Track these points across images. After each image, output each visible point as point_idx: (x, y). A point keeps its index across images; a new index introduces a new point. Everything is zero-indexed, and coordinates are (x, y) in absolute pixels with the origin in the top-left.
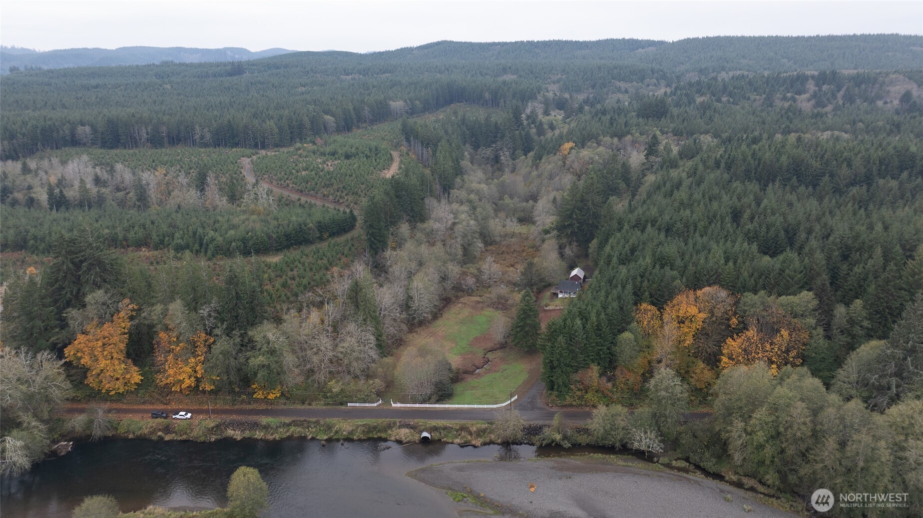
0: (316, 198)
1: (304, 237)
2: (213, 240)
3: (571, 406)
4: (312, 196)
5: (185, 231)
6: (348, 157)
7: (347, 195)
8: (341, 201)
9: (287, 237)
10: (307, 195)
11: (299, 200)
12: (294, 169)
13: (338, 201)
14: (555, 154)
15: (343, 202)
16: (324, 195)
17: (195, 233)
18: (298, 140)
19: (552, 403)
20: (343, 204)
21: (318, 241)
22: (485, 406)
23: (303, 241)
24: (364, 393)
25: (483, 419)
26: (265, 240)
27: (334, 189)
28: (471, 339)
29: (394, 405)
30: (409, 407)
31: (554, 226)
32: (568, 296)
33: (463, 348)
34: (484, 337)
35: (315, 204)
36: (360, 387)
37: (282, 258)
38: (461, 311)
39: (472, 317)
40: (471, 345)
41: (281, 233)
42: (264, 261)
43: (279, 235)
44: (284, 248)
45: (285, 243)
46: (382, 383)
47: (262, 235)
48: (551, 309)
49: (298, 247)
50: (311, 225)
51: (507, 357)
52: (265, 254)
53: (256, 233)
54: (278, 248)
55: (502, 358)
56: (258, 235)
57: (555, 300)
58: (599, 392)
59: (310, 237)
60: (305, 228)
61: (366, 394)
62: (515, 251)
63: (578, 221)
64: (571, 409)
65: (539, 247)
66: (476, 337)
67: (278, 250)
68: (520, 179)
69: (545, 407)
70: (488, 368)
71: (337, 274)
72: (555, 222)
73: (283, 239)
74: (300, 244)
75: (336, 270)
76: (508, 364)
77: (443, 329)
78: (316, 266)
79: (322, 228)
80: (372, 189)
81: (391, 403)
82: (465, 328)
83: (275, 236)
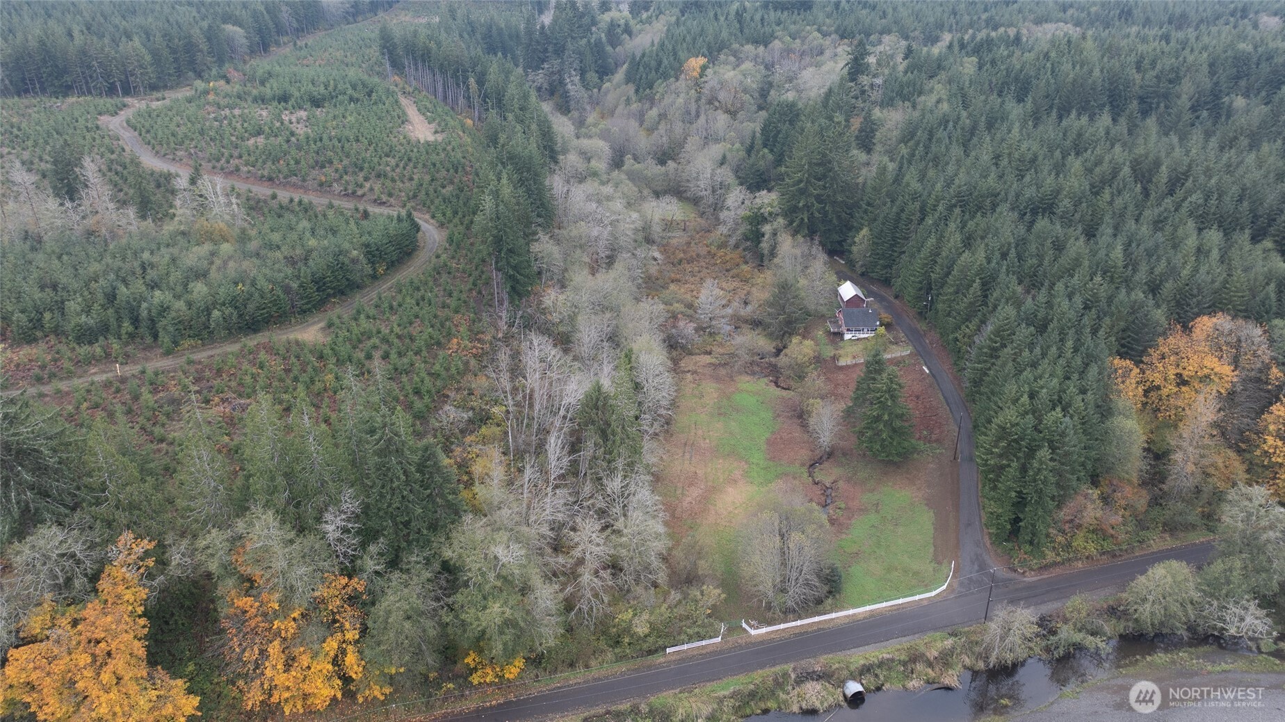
0: (306, 190)
1: (348, 280)
2: (164, 309)
3: (1055, 564)
4: (295, 186)
5: (86, 293)
6: (317, 103)
7: (366, 179)
8: (360, 193)
9: (316, 283)
10: (285, 185)
11: (274, 197)
12: (232, 135)
13: (354, 193)
14: (677, 79)
15: (363, 195)
16: (321, 185)
17: (111, 297)
18: (191, 74)
19: (1022, 567)
20: (364, 198)
21: (372, 283)
22: (917, 597)
23: (346, 286)
24: (695, 623)
25: (935, 629)
26: (278, 296)
27: (337, 171)
28: (764, 447)
29: (753, 632)
30: (783, 630)
31: (777, 210)
32: (862, 336)
33: (765, 469)
34: (781, 438)
35: (311, 203)
36: (680, 611)
37: (323, 329)
38: (700, 388)
39: (729, 398)
40: (772, 459)
41: (305, 278)
42: (297, 343)
43: (303, 282)
44: (314, 307)
45: (316, 296)
46: (718, 591)
47: (271, 287)
48: (849, 363)
49: (340, 299)
50: (355, 253)
51: (855, 474)
52: (281, 323)
53: (253, 284)
54: (304, 307)
55: (849, 480)
56: (259, 287)
57: (841, 344)
58: (1098, 531)
59: (356, 277)
60: (346, 261)
61: (699, 623)
62: (698, 255)
63: (818, 198)
64: (1057, 571)
65: (736, 246)
66: (768, 442)
67: (305, 312)
68: (634, 124)
69: (1013, 575)
70: (843, 506)
71: (465, 353)
72: (776, 203)
73: (311, 288)
74: (342, 293)
75: (458, 344)
76: (872, 491)
77: (700, 432)
78: (420, 343)
79: (374, 256)
80: (411, 165)
81: (745, 629)
82: (733, 424)
83: (295, 285)
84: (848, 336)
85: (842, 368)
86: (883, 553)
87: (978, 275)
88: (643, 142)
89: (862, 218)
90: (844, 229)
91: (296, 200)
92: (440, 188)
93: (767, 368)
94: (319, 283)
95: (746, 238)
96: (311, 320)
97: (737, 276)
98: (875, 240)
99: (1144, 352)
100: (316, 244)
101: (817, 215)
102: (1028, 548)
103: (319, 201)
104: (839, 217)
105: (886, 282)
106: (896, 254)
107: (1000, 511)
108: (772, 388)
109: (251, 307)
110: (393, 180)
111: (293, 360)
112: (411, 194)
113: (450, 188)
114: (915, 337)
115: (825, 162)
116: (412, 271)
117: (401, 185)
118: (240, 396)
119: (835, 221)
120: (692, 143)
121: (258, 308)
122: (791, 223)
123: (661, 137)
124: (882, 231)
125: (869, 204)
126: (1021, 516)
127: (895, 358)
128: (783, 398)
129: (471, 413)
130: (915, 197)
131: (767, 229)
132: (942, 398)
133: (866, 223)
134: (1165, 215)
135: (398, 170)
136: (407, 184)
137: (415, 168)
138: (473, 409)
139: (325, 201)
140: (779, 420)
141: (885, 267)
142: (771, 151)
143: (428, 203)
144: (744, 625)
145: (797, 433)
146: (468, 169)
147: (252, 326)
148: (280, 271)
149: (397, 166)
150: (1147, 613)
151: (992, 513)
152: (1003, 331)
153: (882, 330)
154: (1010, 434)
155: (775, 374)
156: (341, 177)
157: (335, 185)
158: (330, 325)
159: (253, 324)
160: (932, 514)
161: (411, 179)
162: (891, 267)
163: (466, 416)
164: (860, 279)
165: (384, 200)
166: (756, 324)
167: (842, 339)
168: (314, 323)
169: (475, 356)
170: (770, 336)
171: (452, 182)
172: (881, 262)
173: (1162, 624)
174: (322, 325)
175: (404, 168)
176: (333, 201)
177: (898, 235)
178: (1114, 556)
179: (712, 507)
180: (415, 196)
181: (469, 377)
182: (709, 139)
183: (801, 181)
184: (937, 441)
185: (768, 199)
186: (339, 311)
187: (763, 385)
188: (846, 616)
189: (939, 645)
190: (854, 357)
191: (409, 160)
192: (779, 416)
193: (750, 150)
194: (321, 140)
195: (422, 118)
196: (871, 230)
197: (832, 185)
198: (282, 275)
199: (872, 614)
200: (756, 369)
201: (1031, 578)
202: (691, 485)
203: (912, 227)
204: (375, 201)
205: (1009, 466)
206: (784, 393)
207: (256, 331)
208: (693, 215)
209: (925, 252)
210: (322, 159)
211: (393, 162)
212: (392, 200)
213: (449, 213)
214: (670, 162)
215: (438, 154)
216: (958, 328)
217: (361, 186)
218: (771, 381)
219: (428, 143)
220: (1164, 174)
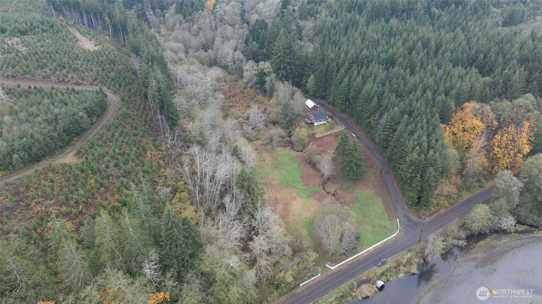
0: (36, 81)
1: (80, 127)
3: (435, 212)
6: (23, 33)
7: (68, 73)
8: (66, 80)
10: (23, 80)
11: (19, 86)
13: (63, 80)
14: (203, 11)
15: (69, 81)
16: (44, 77)
19: (423, 216)
20: (70, 82)
21: (91, 127)
22: (390, 238)
23: (81, 131)
24: (310, 270)
25: (402, 250)
26: (48, 142)
27: (51, 70)
28: (300, 180)
29: (333, 268)
30: (344, 264)
31: (271, 70)
32: (322, 123)
33: (305, 190)
34: (305, 175)
35: (41, 88)
36: (302, 266)
37: (76, 155)
38: (262, 156)
39: (276, 159)
40: (306, 185)
41: (60, 130)
42: (66, 165)
43: (59, 133)
44: (66, 144)
45: (67, 138)
46: (315, 254)
47: (42, 137)
48: (321, 136)
49: (78, 138)
50: (81, 113)
51: (342, 186)
52: (51, 155)
53: (32, 137)
54: (62, 145)
55: (341, 189)
56: (36, 139)
57: (314, 128)
58: (449, 197)
59: (84, 126)
60: (78, 118)
61: (312, 270)
62: (236, 93)
63: (289, 64)
64: (435, 215)
65: (251, 87)
66: (301, 177)
67: (62, 147)
68: (187, 32)
69: (421, 220)
70: (343, 201)
71: (155, 158)
72: (270, 67)
73: (64, 135)
74: (79, 134)
75: (151, 154)
76: (352, 193)
77: (270, 177)
78: (132, 156)
79: (90, 114)
80: (90, 63)
81: (328, 267)
82: (283, 171)
83: (55, 135)
84: (316, 124)
85: (318, 138)
86: (368, 220)
87: (375, 94)
88: (194, 42)
89: (309, 71)
90: (300, 76)
91: (33, 87)
92: (108, 74)
93: (286, 143)
94: (67, 131)
95: (256, 83)
96: (67, 151)
97: (257, 101)
98: (317, 80)
99: (449, 120)
100: (58, 111)
101: (289, 71)
102: (425, 208)
103: (46, 87)
104: (297, 71)
105: (324, 98)
106: (327, 86)
107: (414, 195)
108: (292, 152)
109: (35, 150)
110: (83, 72)
111: (68, 175)
112: (94, 77)
113: (113, 73)
114: (344, 121)
115: (290, 47)
116: (109, 118)
117: (88, 74)
118: (46, 199)
119: (296, 73)
120: (218, 41)
121: (39, 150)
122: (278, 75)
123: (202, 38)
124: (320, 76)
125: (311, 64)
126: (422, 196)
127: (339, 131)
128: (299, 156)
129: (170, 188)
130: (333, 60)
131: (268, 79)
132: (365, 147)
133: (311, 73)
134: (440, 61)
135: (84, 66)
136: (91, 73)
137: (92, 64)
138: (169, 185)
139: (49, 86)
140: (301, 166)
141: (322, 91)
142: (257, 43)
143: (104, 82)
144: (327, 266)
145: (312, 171)
146: (119, 63)
147: (37, 159)
148: (45, 128)
149: (83, 64)
150: (476, 227)
151: (409, 196)
152: (395, 118)
153: (330, 119)
154: (415, 163)
155: (291, 144)
156: (54, 73)
157: (52, 77)
158: (79, 153)
159: (37, 158)
160: (381, 199)
161: (92, 70)
162: (325, 91)
163: (168, 190)
164: (313, 98)
165: (81, 82)
166: (275, 123)
167: (314, 126)
168: (69, 153)
169: (160, 158)
170: (283, 128)
171: (113, 70)
172: (321, 89)
173: (481, 230)
174: (73, 153)
175: (87, 65)
176: (54, 86)
177: (328, 77)
178: (453, 204)
179: (290, 212)
180: (96, 79)
181: (162, 170)
182: (225, 39)
183: (280, 57)
184: (371, 166)
185: (266, 66)
186: (80, 144)
187: (288, 151)
188: (366, 252)
189: (406, 257)
190: (322, 133)
191: (88, 61)
192: (300, 164)
193: (246, 42)
194: (37, 54)
195: (84, 38)
196: (314, 76)
197: (294, 57)
198: (46, 130)
199: (376, 249)
200: (282, 144)
201: (428, 220)
202: (277, 203)
203: (334, 74)
204: (76, 83)
205: (416, 176)
206: (298, 153)
207: (38, 161)
208: (226, 74)
209: (344, 84)
210: (41, 64)
211: (80, 63)
212: (84, 82)
213: (117, 86)
214: (209, 50)
215: (102, 56)
216: (369, 117)
217: (67, 77)
218: (291, 149)
219: (94, 52)
220: (433, 44)
